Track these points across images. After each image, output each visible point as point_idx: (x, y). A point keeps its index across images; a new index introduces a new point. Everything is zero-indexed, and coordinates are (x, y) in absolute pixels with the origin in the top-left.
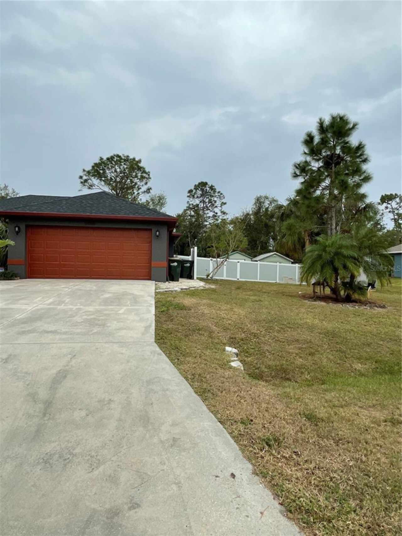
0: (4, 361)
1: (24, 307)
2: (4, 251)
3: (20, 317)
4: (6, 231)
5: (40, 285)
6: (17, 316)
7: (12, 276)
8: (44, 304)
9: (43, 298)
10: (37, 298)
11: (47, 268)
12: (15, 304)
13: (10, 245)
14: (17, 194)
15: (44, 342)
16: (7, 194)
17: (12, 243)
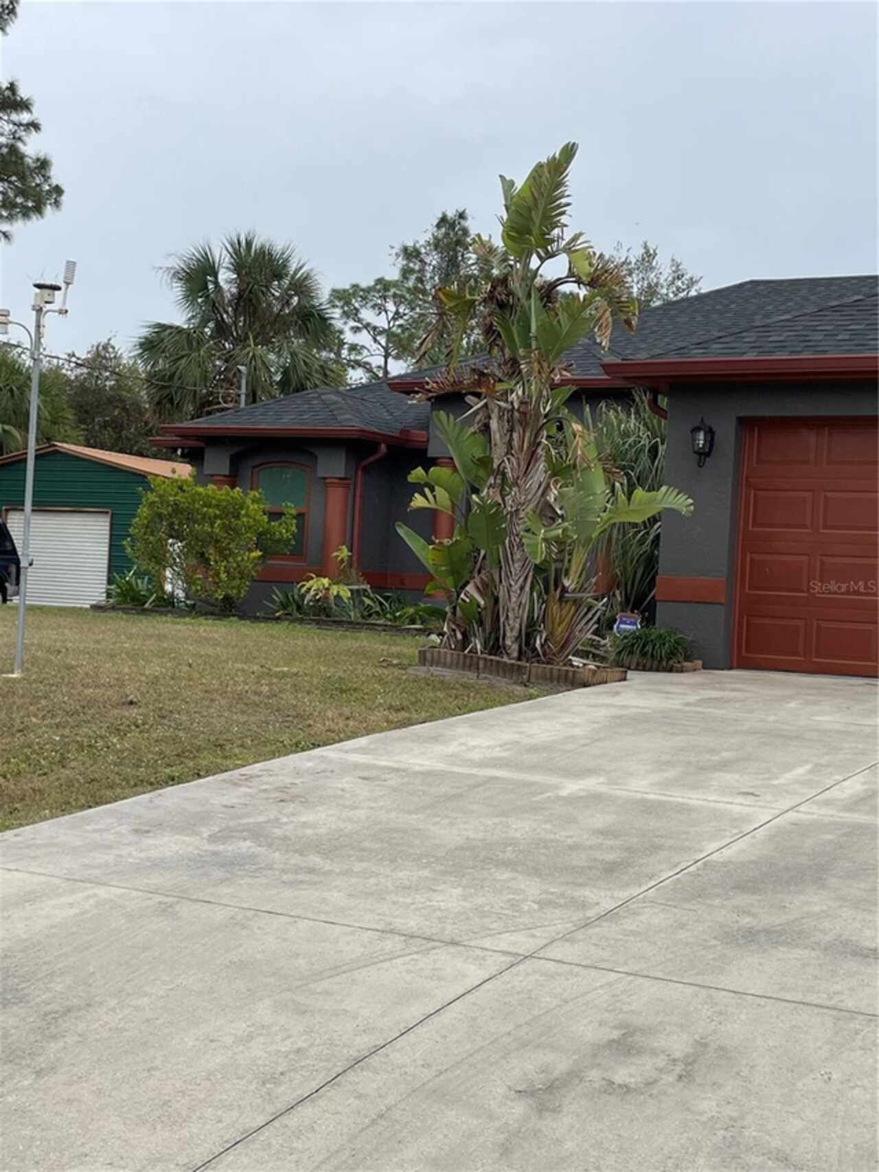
0: (679, 1069)
1: (738, 806)
2: (642, 542)
3: (727, 853)
4: (654, 451)
5: (792, 705)
6: (714, 845)
7: (672, 654)
8: (827, 803)
9: (817, 769)
10: (788, 767)
11: (824, 625)
12: (694, 787)
13: (671, 512)
14: (692, 282)
15: (850, 1004)
16: (652, 290)
17: (681, 502)
